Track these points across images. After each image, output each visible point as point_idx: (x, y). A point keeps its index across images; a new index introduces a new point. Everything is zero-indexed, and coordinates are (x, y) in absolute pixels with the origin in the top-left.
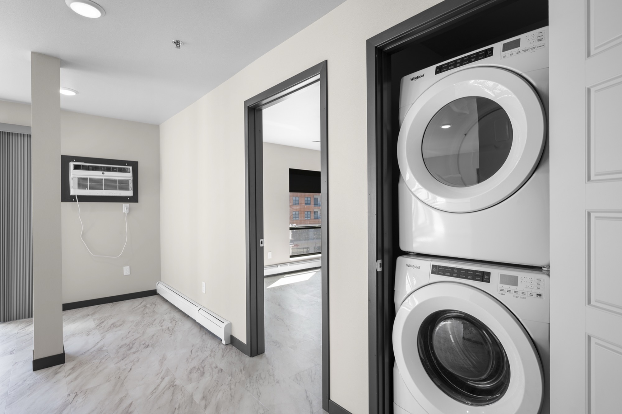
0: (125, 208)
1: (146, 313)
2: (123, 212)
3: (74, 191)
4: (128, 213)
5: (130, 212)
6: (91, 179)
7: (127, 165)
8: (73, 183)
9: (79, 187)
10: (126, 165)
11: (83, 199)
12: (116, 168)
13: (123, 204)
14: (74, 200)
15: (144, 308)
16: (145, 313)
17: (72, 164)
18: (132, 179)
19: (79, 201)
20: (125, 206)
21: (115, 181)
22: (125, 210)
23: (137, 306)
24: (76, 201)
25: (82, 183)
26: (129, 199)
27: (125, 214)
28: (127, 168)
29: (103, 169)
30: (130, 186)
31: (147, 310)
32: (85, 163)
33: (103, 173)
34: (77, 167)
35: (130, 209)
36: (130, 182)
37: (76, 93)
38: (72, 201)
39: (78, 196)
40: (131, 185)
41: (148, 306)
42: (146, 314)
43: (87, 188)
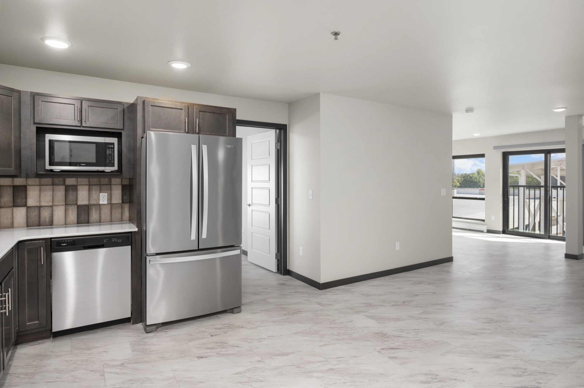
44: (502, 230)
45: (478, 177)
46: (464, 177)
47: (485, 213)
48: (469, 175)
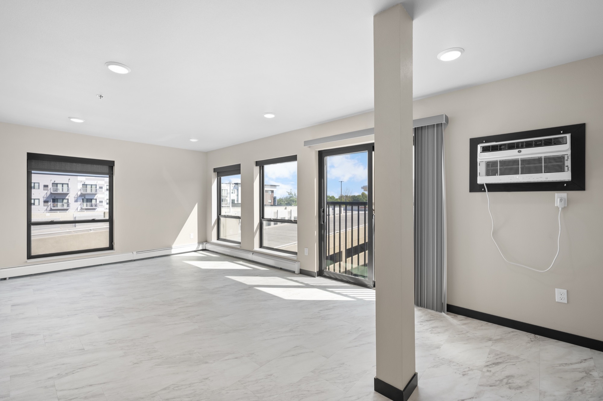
0: (559, 200)
1: (582, 391)
2: (556, 205)
3: (482, 179)
4: (564, 207)
5: (568, 205)
6: (501, 162)
7: (563, 133)
8: (481, 169)
9: (488, 174)
10: (561, 134)
11: (493, 188)
12: (541, 141)
13: (556, 194)
14: (483, 189)
15: (584, 374)
16: (580, 388)
17: (479, 147)
18: (569, 153)
19: (488, 191)
20: (559, 196)
21: (539, 160)
22: (558, 203)
23: (571, 364)
24: (486, 191)
25: (492, 169)
26: (565, 185)
27: (559, 208)
28: (562, 138)
29: (520, 145)
30: (566, 165)
31: (588, 385)
32: (496, 142)
33: (519, 152)
34: (485, 149)
35: (569, 202)
36: (566, 158)
37: (461, 52)
38: (481, 191)
39: (487, 184)
40: (568, 163)
41: (595, 374)
42: (579, 393)
43: (497, 175)
44: (318, 270)
45: (363, 199)
46: (353, 198)
47: (297, 242)
48: (356, 197)
